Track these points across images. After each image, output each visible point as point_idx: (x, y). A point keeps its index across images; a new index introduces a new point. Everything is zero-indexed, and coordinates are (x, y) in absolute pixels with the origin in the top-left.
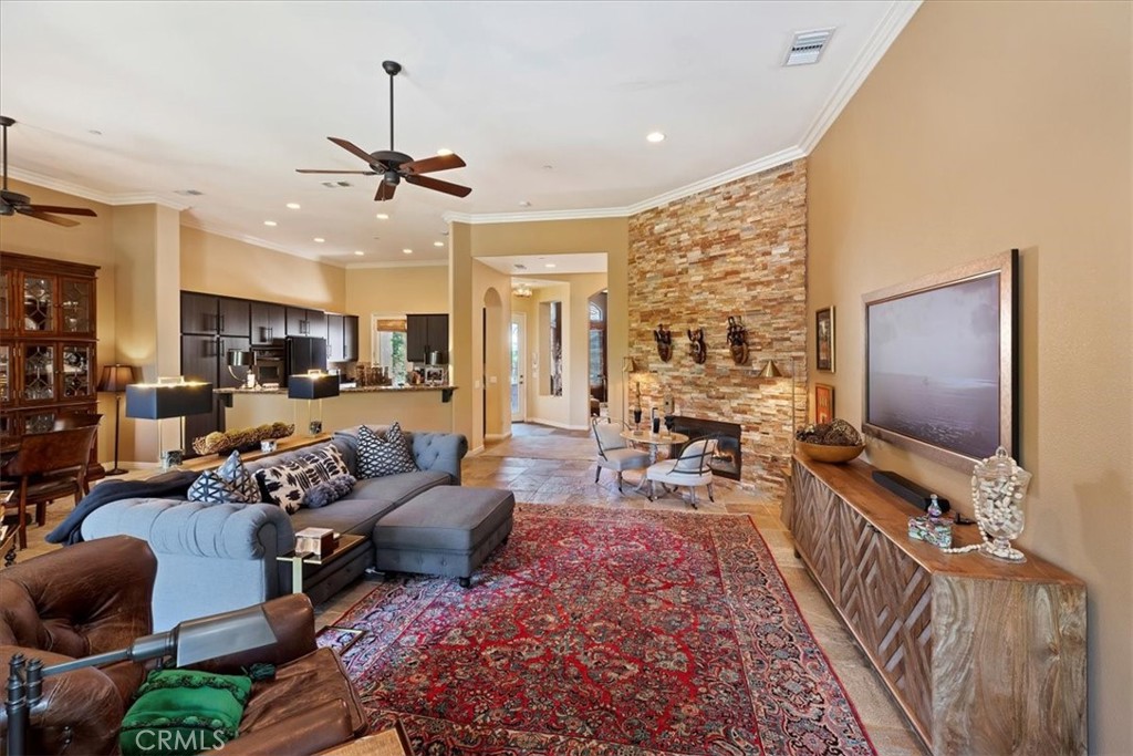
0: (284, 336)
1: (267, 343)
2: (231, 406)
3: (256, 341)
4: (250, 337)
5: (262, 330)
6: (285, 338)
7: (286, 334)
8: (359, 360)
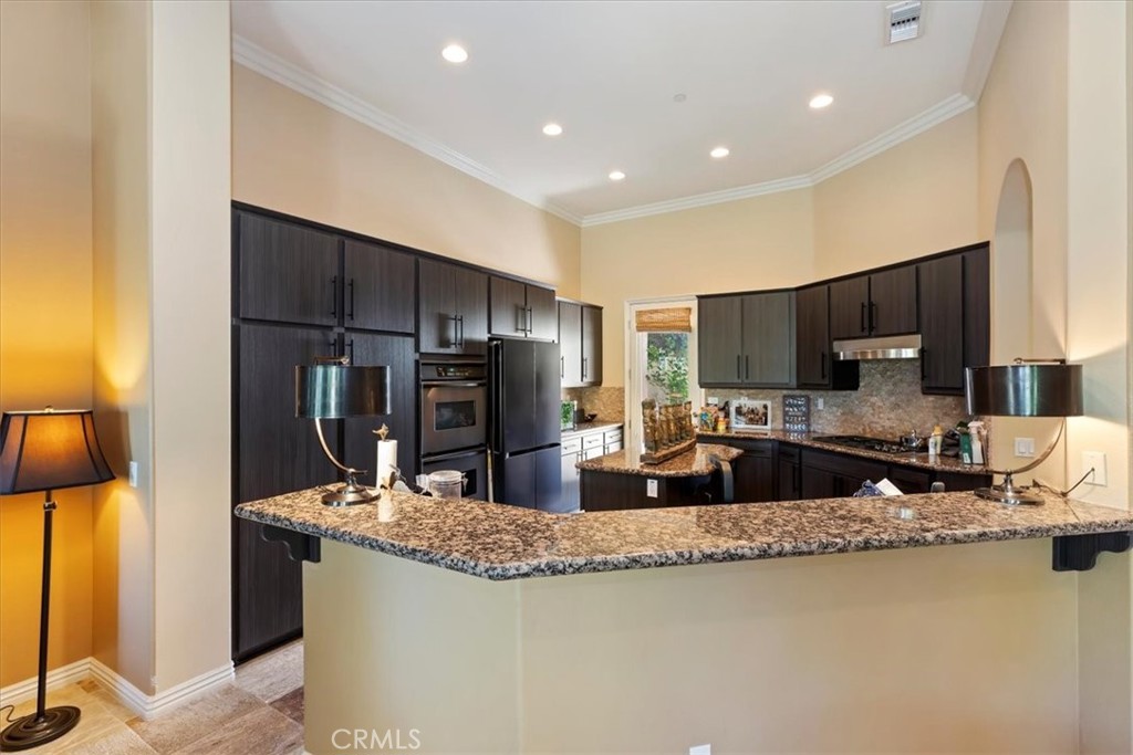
0: (485, 337)
1: (452, 350)
2: (318, 560)
3: (428, 344)
4: (416, 336)
5: (442, 323)
6: (486, 339)
7: (489, 332)
8: (603, 385)
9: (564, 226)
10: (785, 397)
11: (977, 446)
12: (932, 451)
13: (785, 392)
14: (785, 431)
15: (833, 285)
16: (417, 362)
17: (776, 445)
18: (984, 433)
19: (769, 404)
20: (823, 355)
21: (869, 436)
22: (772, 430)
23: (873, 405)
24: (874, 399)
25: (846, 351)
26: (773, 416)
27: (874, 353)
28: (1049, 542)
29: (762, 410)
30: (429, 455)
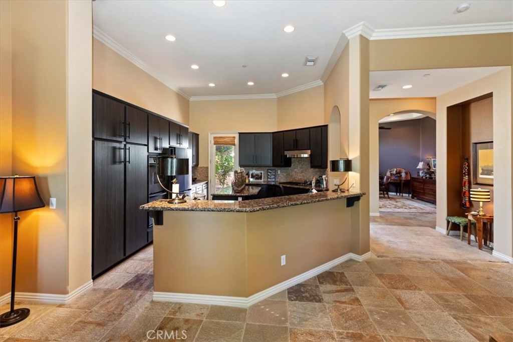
1: (159, 151)
2: (162, 224)
4: (147, 145)
5: (156, 140)
6: (168, 147)
7: (169, 144)
8: (199, 166)
9: (184, 99)
10: (268, 170)
11: (325, 183)
12: (313, 185)
13: (268, 168)
14: (268, 181)
15: (285, 132)
16: (148, 156)
17: (267, 186)
18: (326, 178)
19: (262, 172)
20: (282, 156)
21: (294, 181)
22: (264, 181)
23: (295, 172)
24: (296, 170)
25: (288, 154)
26: (264, 176)
27: (297, 155)
28: (346, 199)
29: (260, 175)
30: (152, 194)
